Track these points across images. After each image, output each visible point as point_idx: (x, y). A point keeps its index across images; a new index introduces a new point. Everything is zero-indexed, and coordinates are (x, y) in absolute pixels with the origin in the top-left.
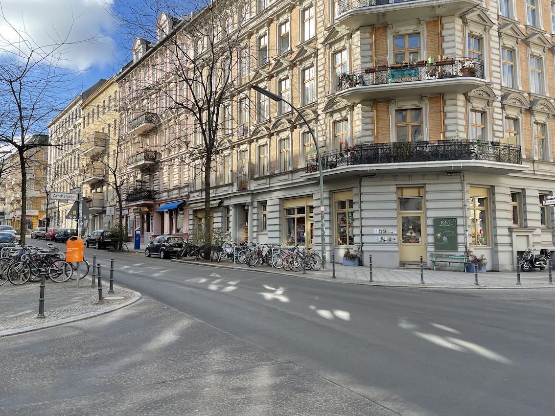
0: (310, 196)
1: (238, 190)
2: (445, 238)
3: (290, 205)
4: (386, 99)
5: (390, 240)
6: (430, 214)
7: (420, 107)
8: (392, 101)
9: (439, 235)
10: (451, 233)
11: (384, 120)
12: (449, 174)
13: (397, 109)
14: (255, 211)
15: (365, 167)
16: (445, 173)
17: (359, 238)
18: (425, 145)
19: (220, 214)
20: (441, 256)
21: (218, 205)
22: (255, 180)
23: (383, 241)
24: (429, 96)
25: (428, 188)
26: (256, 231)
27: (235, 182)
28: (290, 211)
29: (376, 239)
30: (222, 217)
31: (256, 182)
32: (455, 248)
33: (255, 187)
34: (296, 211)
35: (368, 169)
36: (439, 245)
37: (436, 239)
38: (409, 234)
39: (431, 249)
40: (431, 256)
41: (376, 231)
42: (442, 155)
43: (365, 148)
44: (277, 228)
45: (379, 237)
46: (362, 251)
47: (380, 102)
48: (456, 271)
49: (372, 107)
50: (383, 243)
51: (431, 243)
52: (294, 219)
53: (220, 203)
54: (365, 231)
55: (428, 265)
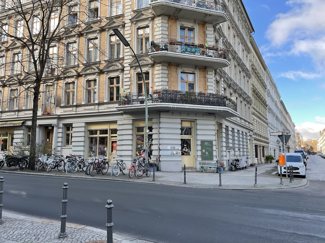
0: (115, 122)
1: (43, 114)
2: (207, 153)
3: (94, 128)
4: (176, 64)
5: (177, 154)
6: (199, 138)
7: (194, 73)
8: (180, 66)
9: (204, 151)
10: (210, 150)
11: (174, 77)
12: (209, 115)
13: (182, 71)
14: (60, 130)
15: (170, 105)
16: (208, 114)
17: (158, 152)
18: (203, 95)
19: (22, 132)
20: (205, 164)
21: (21, 125)
22: (61, 108)
23: (173, 154)
24: (199, 67)
25: (198, 122)
26: (60, 145)
27: (40, 108)
28: (92, 132)
29: (169, 153)
30: (23, 134)
31: (62, 109)
32: (212, 159)
33: (61, 113)
34: (98, 132)
35: (171, 106)
36: (204, 157)
37: (202, 153)
38: (184, 150)
39: (200, 159)
40: (200, 164)
41: (169, 147)
42: (212, 102)
43: (169, 93)
44: (82, 144)
45: (170, 151)
46: (160, 161)
47: (172, 65)
48: (212, 172)
49: (167, 67)
50: (173, 156)
51: (199, 156)
52: (96, 138)
53: (23, 123)
54: (161, 147)
55: (197, 169)
